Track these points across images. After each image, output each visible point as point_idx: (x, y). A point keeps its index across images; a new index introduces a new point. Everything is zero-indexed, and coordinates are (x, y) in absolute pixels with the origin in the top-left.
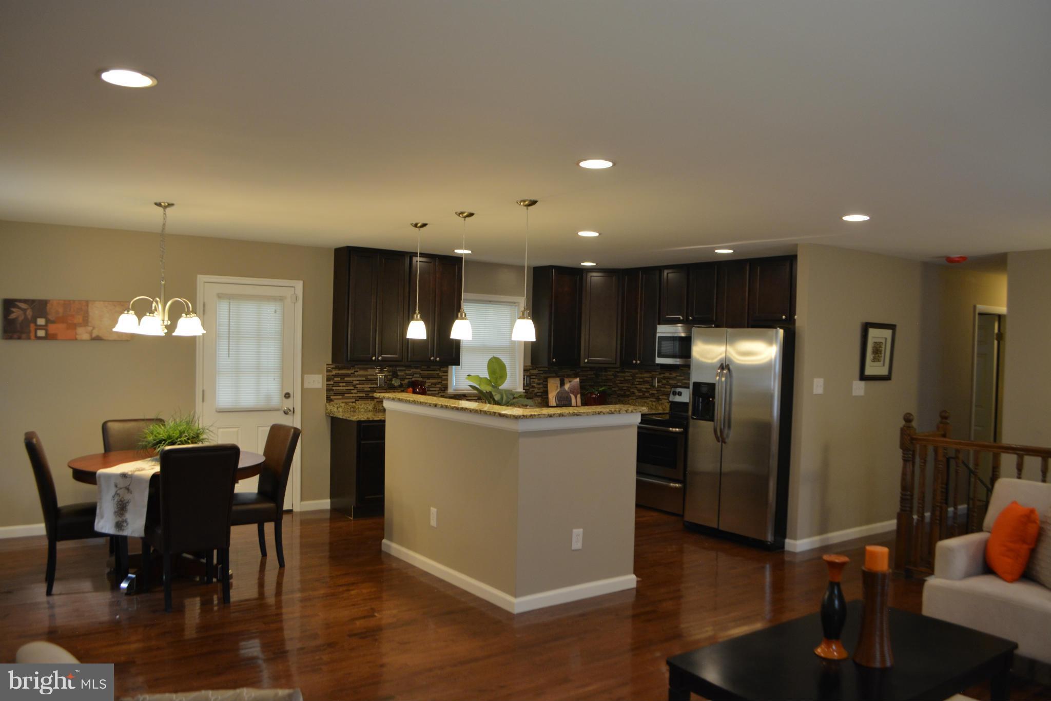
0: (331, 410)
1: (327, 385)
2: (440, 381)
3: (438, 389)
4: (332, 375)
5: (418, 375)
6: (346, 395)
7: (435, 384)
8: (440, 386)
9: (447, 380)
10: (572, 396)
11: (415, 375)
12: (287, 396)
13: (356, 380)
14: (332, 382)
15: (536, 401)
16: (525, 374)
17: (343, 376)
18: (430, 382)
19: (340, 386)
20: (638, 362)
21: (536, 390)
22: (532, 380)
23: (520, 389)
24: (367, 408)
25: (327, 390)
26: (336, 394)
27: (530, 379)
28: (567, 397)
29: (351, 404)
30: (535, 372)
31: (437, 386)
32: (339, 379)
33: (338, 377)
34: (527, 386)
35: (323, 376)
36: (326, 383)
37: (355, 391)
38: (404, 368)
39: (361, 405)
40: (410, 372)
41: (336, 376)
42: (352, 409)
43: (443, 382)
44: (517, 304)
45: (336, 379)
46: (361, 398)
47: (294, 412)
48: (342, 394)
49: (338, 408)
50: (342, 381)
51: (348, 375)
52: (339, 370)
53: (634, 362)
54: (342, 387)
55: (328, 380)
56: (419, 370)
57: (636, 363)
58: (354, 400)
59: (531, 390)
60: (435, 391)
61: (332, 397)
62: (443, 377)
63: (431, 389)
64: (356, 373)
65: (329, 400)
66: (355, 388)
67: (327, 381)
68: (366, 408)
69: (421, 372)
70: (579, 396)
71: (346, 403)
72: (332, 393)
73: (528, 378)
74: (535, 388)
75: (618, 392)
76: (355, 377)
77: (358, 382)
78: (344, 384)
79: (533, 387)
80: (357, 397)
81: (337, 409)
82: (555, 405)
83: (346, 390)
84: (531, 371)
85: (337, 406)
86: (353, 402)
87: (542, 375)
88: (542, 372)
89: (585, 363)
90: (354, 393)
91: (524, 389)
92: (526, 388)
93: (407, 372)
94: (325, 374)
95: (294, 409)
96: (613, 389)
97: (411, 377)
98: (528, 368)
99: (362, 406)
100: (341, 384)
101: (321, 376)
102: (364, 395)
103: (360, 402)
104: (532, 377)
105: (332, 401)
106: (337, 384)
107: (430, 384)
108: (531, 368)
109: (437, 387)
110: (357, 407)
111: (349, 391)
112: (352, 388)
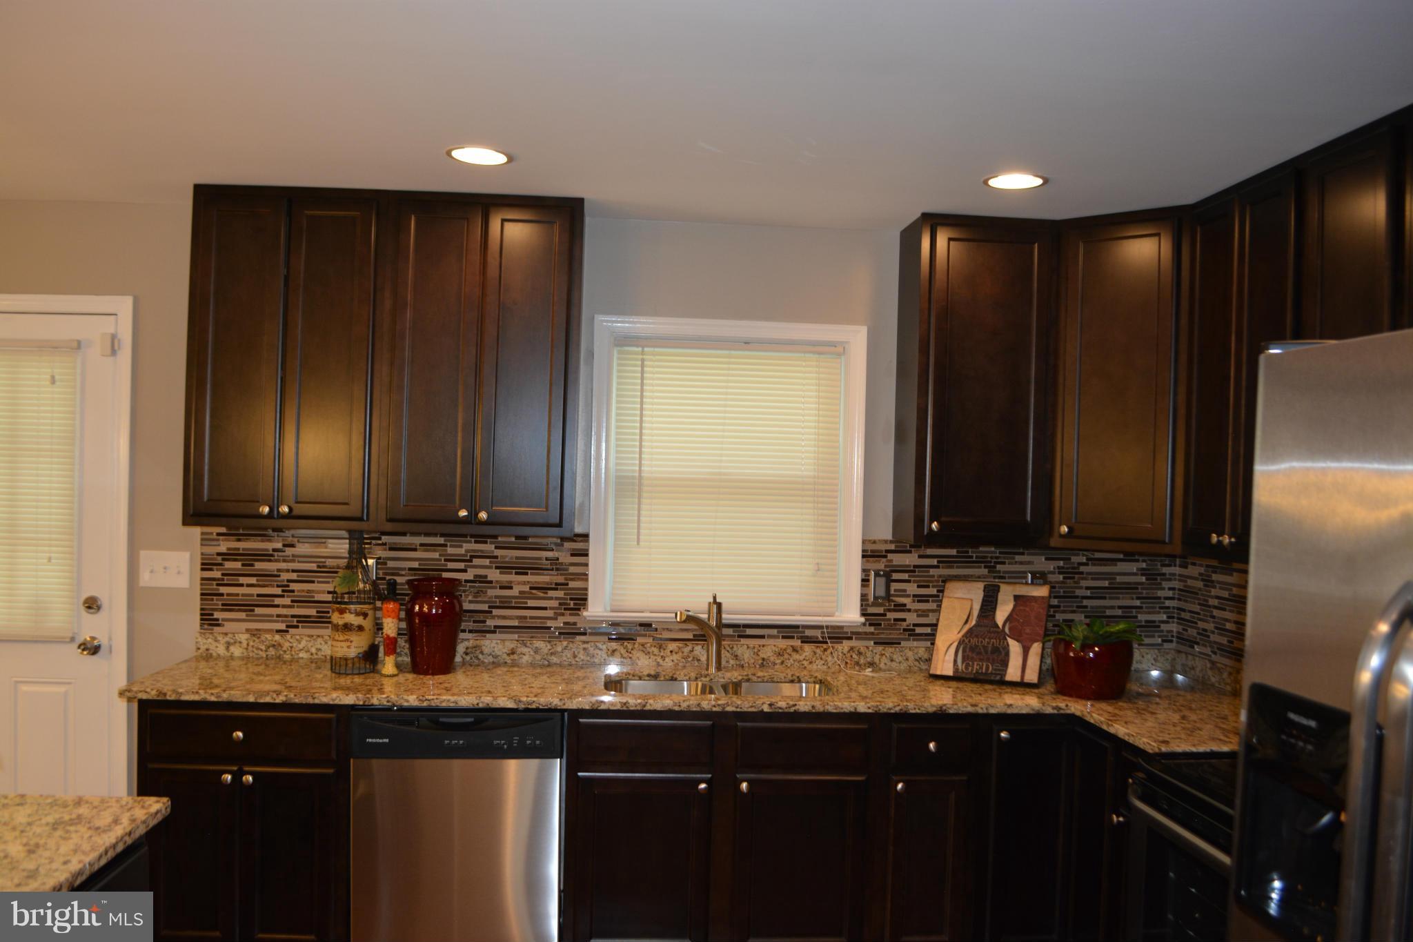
0: (207, 650)
1: (203, 579)
2: (561, 579)
3: (555, 604)
4: (219, 554)
5: (487, 562)
6: (258, 611)
7: (544, 589)
8: (560, 594)
9: (584, 577)
10: (1015, 647)
11: (476, 562)
12: (92, 605)
13: (288, 571)
14: (217, 574)
15: (910, 654)
16: (869, 566)
17: (250, 558)
18: (524, 583)
19: (242, 585)
20: (1226, 540)
21: (912, 618)
22: (894, 586)
23: (850, 614)
24: (319, 650)
25: (202, 594)
26: (228, 607)
27: (889, 581)
28: (996, 650)
29: (269, 636)
30: (910, 559)
31: (551, 593)
32: (238, 565)
33: (235, 560)
34: (875, 604)
35: (191, 556)
36: (199, 574)
37: (287, 601)
38: (441, 540)
39: (299, 642)
40: (462, 551)
41: (229, 556)
42: (272, 652)
43: (572, 584)
44: (840, 349)
45: (229, 565)
46: (304, 620)
47: (111, 652)
48: (248, 607)
49: (228, 645)
50: (248, 570)
51: (266, 556)
52: (239, 540)
53: (1214, 538)
54: (247, 589)
55: (206, 566)
56: (489, 547)
57: (1220, 542)
58: (282, 626)
59: (891, 616)
60: (545, 609)
61: (217, 615)
62: (572, 569)
63: (531, 603)
64: (289, 551)
65: (208, 620)
66: (287, 590)
67: (202, 569)
68: (313, 650)
69: (499, 553)
70: (1036, 648)
71: (254, 633)
72: (218, 602)
73: (882, 581)
74: (909, 610)
75: (1213, 638)
76: (284, 561)
77: (294, 576)
78: (253, 580)
79: (901, 608)
80: (293, 616)
81: (227, 648)
82: (950, 672)
83: (258, 595)
84: (890, 556)
85: (227, 639)
86: (278, 631)
87: (932, 572)
88: (934, 562)
89: (1062, 536)
90: (284, 606)
91: (863, 615)
92: (871, 610)
93: (450, 550)
94: (198, 549)
95: (110, 639)
96: (1201, 625)
97: (461, 565)
98: (884, 547)
99: (303, 643)
100: (242, 580)
101: (187, 555)
102: (312, 612)
103: (300, 631)
104: (895, 576)
105: (218, 625)
106: (231, 578)
107: (526, 588)
108: (892, 547)
109: (551, 598)
110: (287, 645)
111: (267, 601)
112: (278, 591)
